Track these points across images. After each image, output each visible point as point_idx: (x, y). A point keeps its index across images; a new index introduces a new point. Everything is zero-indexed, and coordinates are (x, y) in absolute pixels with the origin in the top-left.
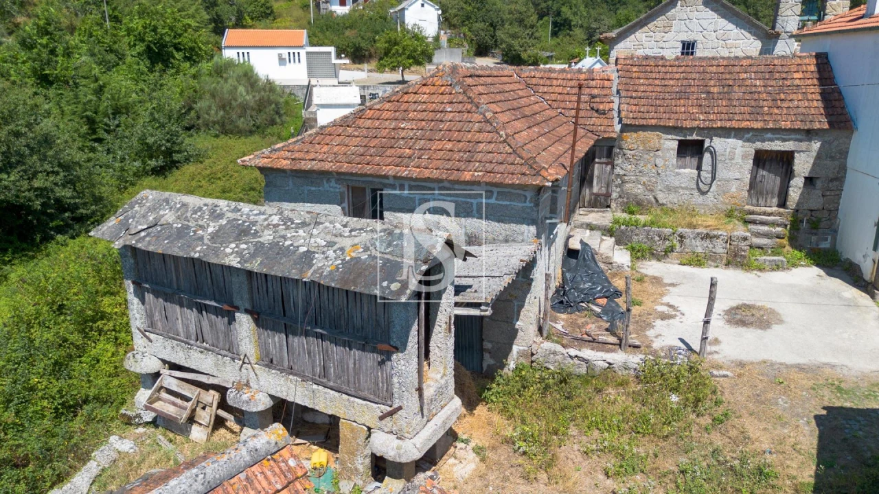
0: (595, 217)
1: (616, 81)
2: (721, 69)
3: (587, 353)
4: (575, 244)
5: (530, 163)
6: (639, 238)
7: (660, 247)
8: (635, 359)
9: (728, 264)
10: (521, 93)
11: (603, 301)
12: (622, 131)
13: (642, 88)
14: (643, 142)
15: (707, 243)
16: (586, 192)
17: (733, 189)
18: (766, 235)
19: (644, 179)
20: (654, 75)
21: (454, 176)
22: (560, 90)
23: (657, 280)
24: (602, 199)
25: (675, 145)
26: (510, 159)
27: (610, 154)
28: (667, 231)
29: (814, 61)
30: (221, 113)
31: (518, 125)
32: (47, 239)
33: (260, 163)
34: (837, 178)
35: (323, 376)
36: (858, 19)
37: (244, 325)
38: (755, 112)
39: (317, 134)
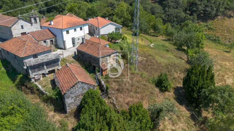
1: (31, 36)
2: (41, 32)
13: (35, 36)
14: (40, 42)
17: (49, 44)
18: (54, 48)
25: (43, 42)
29: (48, 30)
33: (24, 56)
34: (57, 41)
35: (53, 67)
36: (50, 25)
37: (45, 67)
38: (48, 37)
39: (25, 52)
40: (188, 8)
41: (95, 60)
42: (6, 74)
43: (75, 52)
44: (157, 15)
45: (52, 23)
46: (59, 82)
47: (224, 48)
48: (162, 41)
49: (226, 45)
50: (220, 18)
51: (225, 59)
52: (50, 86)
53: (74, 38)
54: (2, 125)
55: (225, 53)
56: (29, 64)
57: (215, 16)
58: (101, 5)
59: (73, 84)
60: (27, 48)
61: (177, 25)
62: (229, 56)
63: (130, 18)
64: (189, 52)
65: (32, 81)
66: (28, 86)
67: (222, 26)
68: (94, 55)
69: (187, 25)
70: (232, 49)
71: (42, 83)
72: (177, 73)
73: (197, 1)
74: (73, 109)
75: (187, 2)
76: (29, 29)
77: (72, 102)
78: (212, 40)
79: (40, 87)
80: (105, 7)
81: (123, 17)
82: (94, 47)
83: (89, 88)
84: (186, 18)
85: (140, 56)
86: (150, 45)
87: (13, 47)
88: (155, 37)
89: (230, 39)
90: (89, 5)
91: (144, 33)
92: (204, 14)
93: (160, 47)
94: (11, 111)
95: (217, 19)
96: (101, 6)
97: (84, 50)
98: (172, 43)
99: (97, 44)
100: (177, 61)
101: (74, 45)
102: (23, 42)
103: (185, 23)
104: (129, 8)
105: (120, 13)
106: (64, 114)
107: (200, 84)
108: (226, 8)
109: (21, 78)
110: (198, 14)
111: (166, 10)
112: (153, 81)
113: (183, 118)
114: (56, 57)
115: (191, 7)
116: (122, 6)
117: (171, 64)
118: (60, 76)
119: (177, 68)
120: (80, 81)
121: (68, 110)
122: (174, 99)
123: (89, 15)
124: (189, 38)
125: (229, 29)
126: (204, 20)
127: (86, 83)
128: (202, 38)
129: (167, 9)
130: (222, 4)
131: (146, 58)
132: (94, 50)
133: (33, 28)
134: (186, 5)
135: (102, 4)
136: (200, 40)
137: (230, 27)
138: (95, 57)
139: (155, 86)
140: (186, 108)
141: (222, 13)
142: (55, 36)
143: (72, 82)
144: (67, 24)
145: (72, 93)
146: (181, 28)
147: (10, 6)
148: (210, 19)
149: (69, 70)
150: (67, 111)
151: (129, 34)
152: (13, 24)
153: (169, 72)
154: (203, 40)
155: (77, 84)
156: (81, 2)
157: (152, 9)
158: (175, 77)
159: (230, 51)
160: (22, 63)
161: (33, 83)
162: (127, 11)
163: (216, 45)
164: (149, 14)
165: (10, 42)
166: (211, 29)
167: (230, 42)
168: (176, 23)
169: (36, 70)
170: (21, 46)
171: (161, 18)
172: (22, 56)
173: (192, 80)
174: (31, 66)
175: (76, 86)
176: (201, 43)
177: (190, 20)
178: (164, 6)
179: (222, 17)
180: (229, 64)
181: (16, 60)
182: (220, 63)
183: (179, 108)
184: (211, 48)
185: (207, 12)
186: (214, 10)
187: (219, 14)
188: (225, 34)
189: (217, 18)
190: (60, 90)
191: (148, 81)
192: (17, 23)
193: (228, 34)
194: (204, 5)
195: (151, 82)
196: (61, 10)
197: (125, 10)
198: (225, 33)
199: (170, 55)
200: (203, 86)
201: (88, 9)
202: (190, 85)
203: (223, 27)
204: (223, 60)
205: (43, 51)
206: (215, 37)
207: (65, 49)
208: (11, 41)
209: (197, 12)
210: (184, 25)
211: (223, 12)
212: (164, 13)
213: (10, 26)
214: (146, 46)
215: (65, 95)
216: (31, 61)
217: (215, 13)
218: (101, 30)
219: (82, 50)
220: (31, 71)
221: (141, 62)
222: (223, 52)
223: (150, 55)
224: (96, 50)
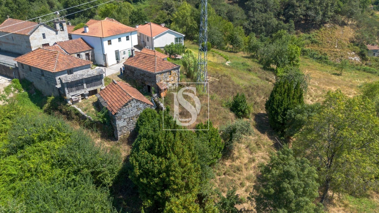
1: (60, 47)
2: (72, 42)
13: (65, 48)
17: (84, 59)
21: (82, 65)
25: (77, 55)
29: (81, 39)
33: (56, 71)
34: (94, 55)
35: (94, 86)
36: (84, 32)
37: (85, 85)
38: (83, 48)
39: (57, 66)
40: (282, 12)
41: (150, 77)
42: (29, 99)
43: (121, 68)
44: (236, 22)
45: (87, 29)
46: (106, 101)
47: (333, 69)
48: (242, 58)
49: (335, 66)
50: (328, 27)
51: (331, 83)
52: (93, 109)
53: (118, 50)
54: (40, 151)
55: (333, 76)
56: (65, 80)
57: (322, 24)
58: (151, 7)
59: (126, 102)
60: (59, 61)
61: (267, 37)
62: (338, 80)
63: (196, 26)
64: (279, 71)
65: (68, 103)
66: (64, 110)
67: (331, 38)
68: (149, 70)
69: (280, 37)
70: (343, 70)
71: (82, 106)
72: (260, 97)
73: (295, 1)
74: (125, 134)
75: (280, 2)
76: (54, 38)
77: (124, 125)
78: (317, 59)
79: (80, 110)
80: (157, 10)
81: (185, 25)
82: (148, 61)
83: (144, 108)
84: (279, 26)
85: (211, 76)
86: (225, 63)
87: (38, 61)
88: (233, 53)
89: (342, 56)
90: (133, 7)
91: (217, 48)
92: (306, 20)
93: (239, 66)
94: (49, 135)
95: (324, 28)
96: (151, 9)
97: (135, 64)
98: (256, 62)
99: (151, 56)
100: (262, 83)
101: (119, 61)
102: (53, 54)
103: (277, 33)
104: (194, 11)
105: (181, 19)
106: (114, 141)
107: (285, 104)
108: (337, 12)
109: (52, 101)
110: (296, 21)
111: (249, 15)
112: (227, 105)
113: (264, 147)
114: (99, 73)
115: (286, 11)
116: (184, 9)
117: (252, 86)
118: (106, 96)
119: (260, 91)
120: (134, 98)
121: (120, 136)
122: (254, 126)
123: (134, 21)
124: (278, 52)
125: (340, 42)
126: (305, 29)
127: (141, 102)
128: (297, 52)
129: (251, 13)
130: (331, 6)
131: (219, 78)
132: (149, 65)
133: (58, 37)
134: (278, 7)
135: (153, 5)
136: (294, 54)
137: (343, 40)
138: (151, 73)
139: (229, 111)
140: (269, 137)
141: (331, 19)
142: (93, 48)
143: (124, 100)
144: (108, 31)
145: (124, 114)
146: (272, 42)
147: (13, 7)
148: (314, 28)
149: (118, 87)
150: (117, 137)
151: (196, 49)
152: (31, 31)
153: (249, 96)
154: (298, 55)
155: (131, 102)
156: (120, 2)
157: (228, 13)
158: (257, 102)
159: (341, 74)
160: (52, 81)
161: (71, 106)
162: (191, 15)
163: (321, 66)
164: (224, 21)
165: (32, 55)
166: (316, 42)
167: (341, 60)
168: (265, 34)
169: (74, 89)
170: (49, 59)
171: (242, 27)
172: (54, 71)
173: (276, 100)
174: (67, 83)
175: (130, 105)
176: (296, 59)
177: (284, 29)
178: (247, 9)
179: (332, 24)
180: (335, 88)
181: (43, 78)
182: (323, 87)
183: (260, 137)
184: (314, 70)
185: (310, 17)
186: (319, 14)
187: (327, 20)
188: (335, 50)
189: (323, 26)
190: (108, 111)
191: (220, 103)
192: (37, 30)
193: (340, 50)
194: (305, 7)
195: (224, 105)
196: (89, 14)
197: (189, 14)
198: (335, 48)
199: (252, 76)
200: (289, 107)
201: (132, 13)
202: (274, 106)
203: (333, 40)
204: (327, 83)
205: (80, 66)
206: (320, 55)
207: (106, 66)
208: (34, 53)
209: (294, 17)
210: (275, 37)
211: (332, 17)
212: (247, 19)
213: (27, 34)
214: (219, 64)
215: (116, 116)
216: (68, 78)
217: (321, 18)
218: (155, 41)
219: (132, 65)
220: (67, 90)
221: (212, 83)
222: (331, 74)
223: (225, 76)
224: (151, 64)
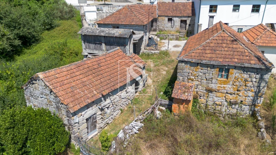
0: (154, 33)
1: (157, 7)
2: (176, 5)
3: (152, 51)
4: (150, 37)
5: (142, 21)
6: (161, 36)
7: (165, 37)
8: (158, 51)
9: (176, 40)
10: (140, 10)
11: (155, 45)
12: (158, 17)
13: (162, 8)
14: (162, 19)
15: (172, 36)
16: (152, 28)
17: (177, 27)
18: (182, 35)
19: (162, 26)
20: (164, 6)
21: (131, 24)
22: (147, 9)
23: (164, 43)
24: (155, 30)
25: (167, 19)
26: (139, 21)
27: (156, 21)
28: (166, 34)
29: (191, 3)
30: (61, 14)
31: (140, 16)
32: (30, 45)
33: (98, 23)
34: (194, 25)
37: (103, 45)
38: (181, 13)
56: (82, 31)
60: (115, 14)
114: (122, 34)
120: (39, 77)
142: (194, 15)
169: (92, 46)
205: (127, 23)
216: (87, 30)
220: (84, 44)
224: (202, 42)
